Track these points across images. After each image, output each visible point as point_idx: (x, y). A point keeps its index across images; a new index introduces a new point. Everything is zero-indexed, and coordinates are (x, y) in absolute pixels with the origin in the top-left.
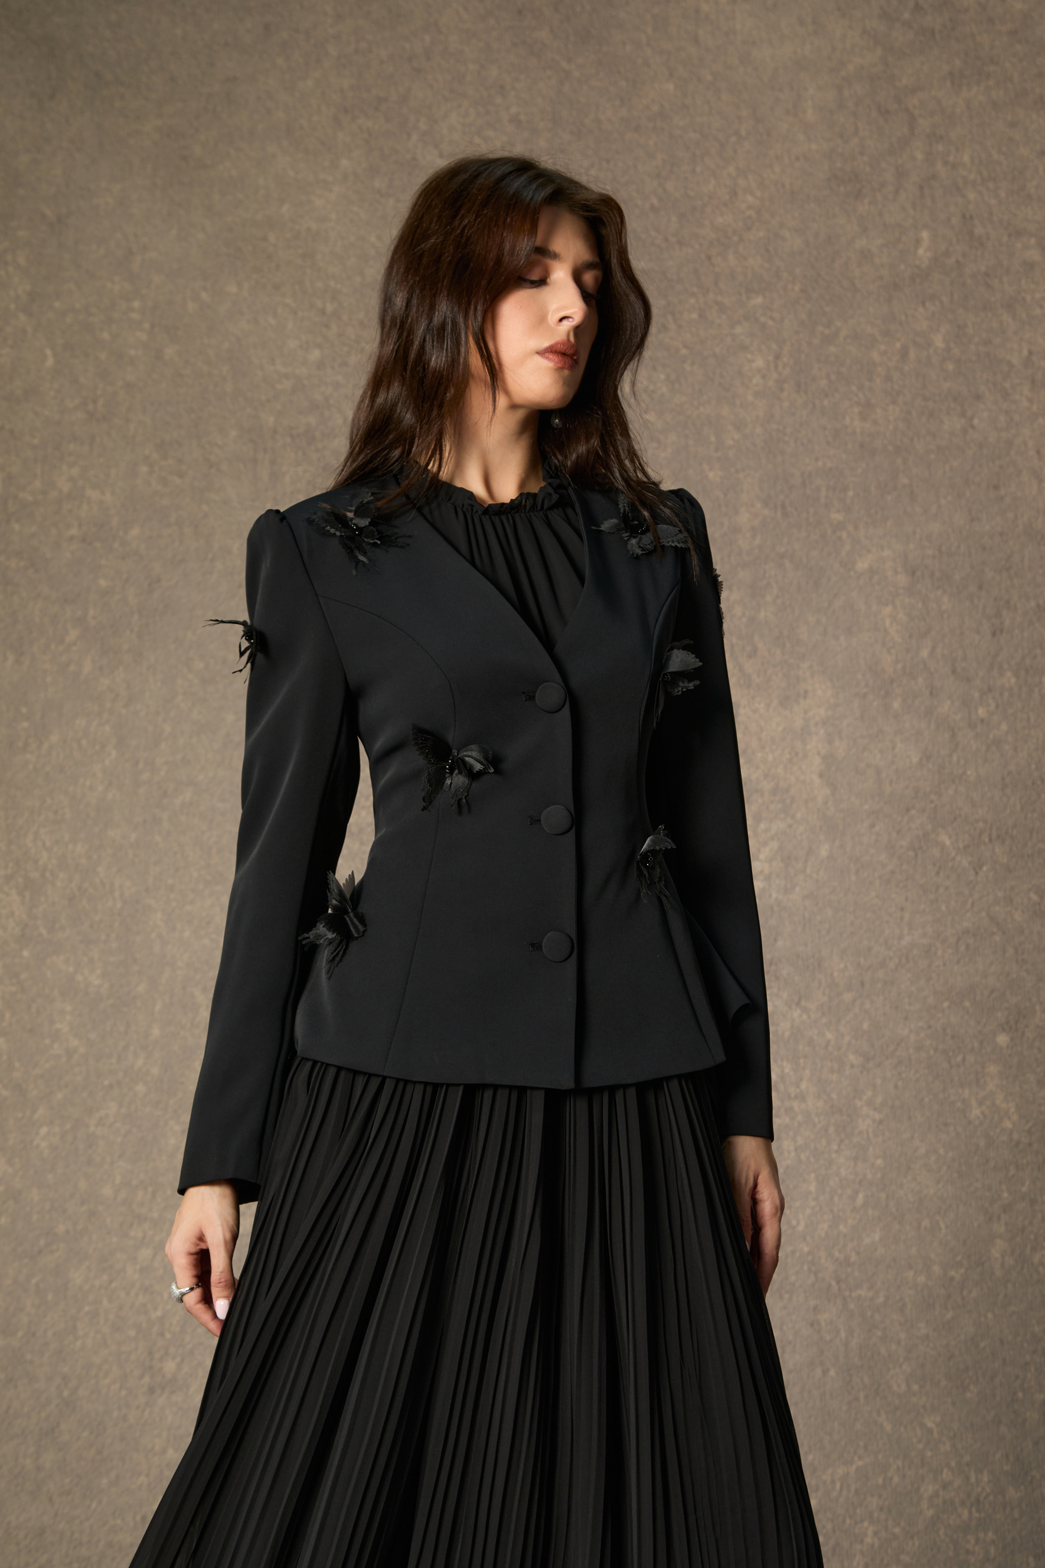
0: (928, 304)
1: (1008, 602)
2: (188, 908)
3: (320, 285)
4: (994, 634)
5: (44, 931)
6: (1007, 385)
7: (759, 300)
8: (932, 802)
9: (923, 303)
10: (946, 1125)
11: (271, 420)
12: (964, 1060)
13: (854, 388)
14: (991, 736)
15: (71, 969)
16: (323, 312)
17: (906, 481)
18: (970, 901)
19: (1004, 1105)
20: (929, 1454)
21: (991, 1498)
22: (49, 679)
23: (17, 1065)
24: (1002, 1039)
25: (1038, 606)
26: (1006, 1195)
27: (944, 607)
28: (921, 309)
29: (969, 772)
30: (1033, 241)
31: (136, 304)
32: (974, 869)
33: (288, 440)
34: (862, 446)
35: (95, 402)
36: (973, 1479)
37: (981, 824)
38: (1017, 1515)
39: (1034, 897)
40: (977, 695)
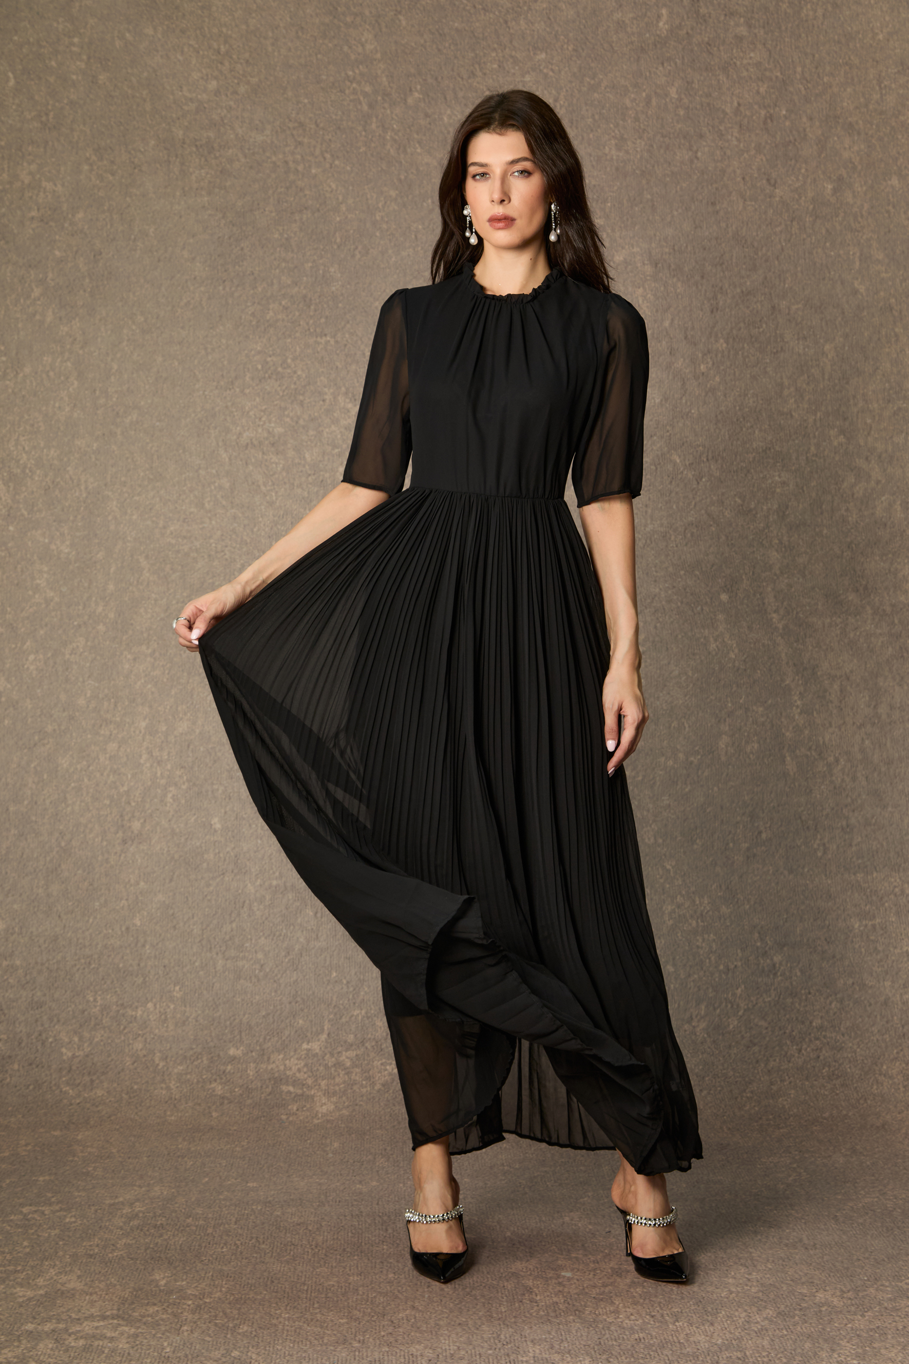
0: (665, 65)
1: (721, 288)
2: (137, 498)
3: (215, 30)
4: (712, 312)
5: (25, 513)
6: (722, 128)
7: (543, 56)
8: (668, 431)
9: (663, 64)
10: (694, 654)
11: (180, 133)
12: (702, 610)
13: (612, 126)
14: (709, 386)
15: (47, 541)
16: (218, 52)
17: (649, 197)
18: (693, 503)
19: (730, 642)
20: (668, 886)
21: (711, 913)
22: (20, 325)
23: (9, 609)
24: (724, 597)
25: (742, 292)
26: (730, 705)
27: (678, 291)
28: (661, 68)
29: (693, 411)
30: (742, 20)
31: (76, 40)
32: (697, 480)
33: (194, 149)
34: (617, 169)
35: (47, 115)
36: (698, 902)
37: (701, 448)
38: (728, 924)
39: (739, 501)
40: (700, 355)
